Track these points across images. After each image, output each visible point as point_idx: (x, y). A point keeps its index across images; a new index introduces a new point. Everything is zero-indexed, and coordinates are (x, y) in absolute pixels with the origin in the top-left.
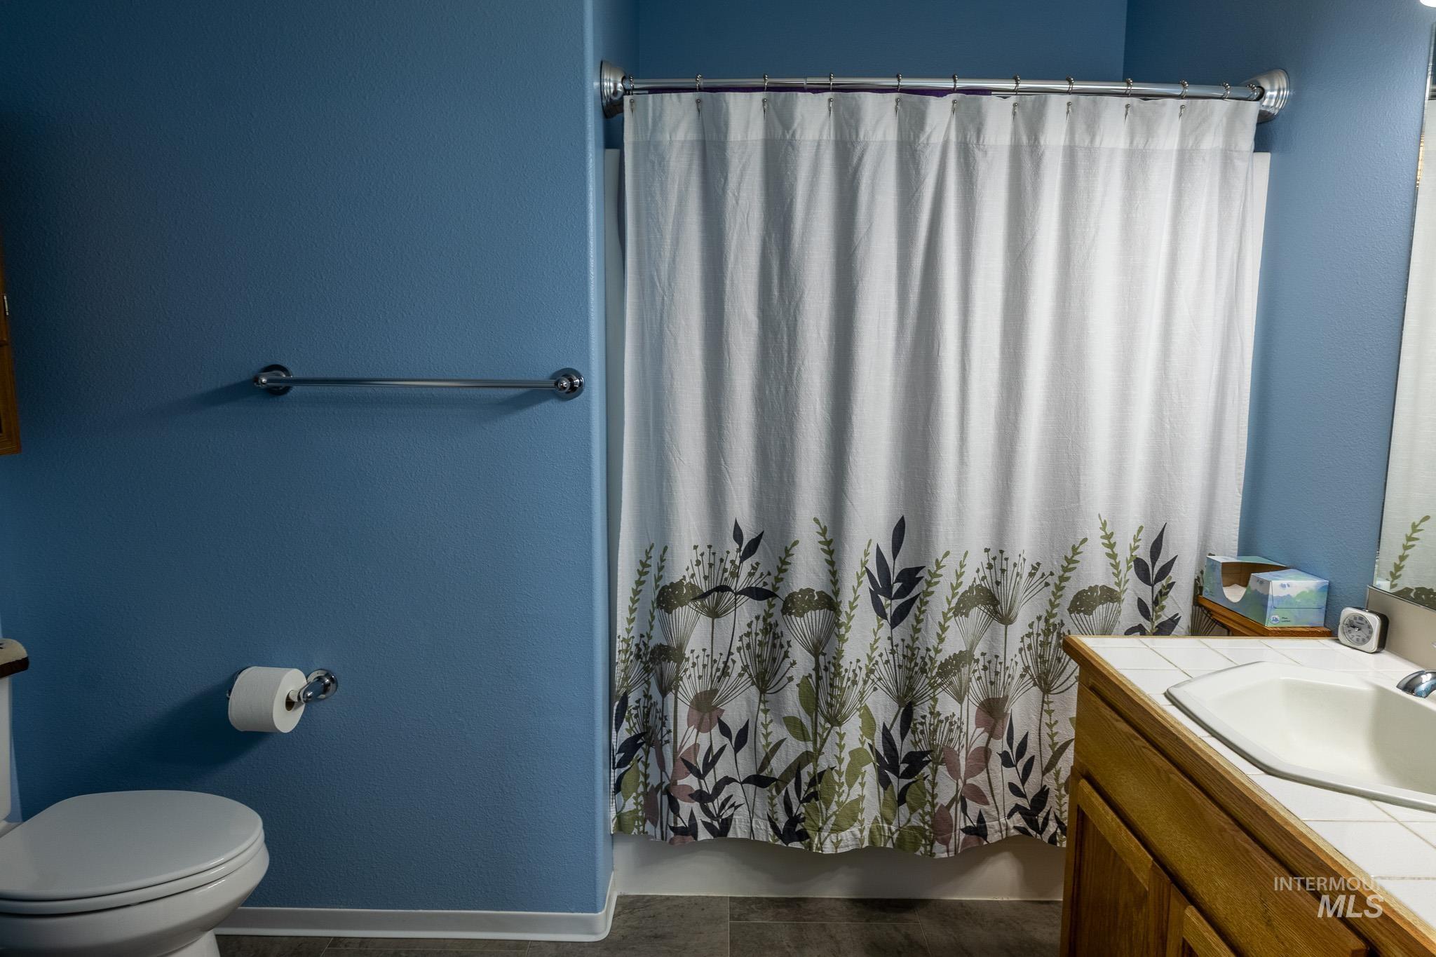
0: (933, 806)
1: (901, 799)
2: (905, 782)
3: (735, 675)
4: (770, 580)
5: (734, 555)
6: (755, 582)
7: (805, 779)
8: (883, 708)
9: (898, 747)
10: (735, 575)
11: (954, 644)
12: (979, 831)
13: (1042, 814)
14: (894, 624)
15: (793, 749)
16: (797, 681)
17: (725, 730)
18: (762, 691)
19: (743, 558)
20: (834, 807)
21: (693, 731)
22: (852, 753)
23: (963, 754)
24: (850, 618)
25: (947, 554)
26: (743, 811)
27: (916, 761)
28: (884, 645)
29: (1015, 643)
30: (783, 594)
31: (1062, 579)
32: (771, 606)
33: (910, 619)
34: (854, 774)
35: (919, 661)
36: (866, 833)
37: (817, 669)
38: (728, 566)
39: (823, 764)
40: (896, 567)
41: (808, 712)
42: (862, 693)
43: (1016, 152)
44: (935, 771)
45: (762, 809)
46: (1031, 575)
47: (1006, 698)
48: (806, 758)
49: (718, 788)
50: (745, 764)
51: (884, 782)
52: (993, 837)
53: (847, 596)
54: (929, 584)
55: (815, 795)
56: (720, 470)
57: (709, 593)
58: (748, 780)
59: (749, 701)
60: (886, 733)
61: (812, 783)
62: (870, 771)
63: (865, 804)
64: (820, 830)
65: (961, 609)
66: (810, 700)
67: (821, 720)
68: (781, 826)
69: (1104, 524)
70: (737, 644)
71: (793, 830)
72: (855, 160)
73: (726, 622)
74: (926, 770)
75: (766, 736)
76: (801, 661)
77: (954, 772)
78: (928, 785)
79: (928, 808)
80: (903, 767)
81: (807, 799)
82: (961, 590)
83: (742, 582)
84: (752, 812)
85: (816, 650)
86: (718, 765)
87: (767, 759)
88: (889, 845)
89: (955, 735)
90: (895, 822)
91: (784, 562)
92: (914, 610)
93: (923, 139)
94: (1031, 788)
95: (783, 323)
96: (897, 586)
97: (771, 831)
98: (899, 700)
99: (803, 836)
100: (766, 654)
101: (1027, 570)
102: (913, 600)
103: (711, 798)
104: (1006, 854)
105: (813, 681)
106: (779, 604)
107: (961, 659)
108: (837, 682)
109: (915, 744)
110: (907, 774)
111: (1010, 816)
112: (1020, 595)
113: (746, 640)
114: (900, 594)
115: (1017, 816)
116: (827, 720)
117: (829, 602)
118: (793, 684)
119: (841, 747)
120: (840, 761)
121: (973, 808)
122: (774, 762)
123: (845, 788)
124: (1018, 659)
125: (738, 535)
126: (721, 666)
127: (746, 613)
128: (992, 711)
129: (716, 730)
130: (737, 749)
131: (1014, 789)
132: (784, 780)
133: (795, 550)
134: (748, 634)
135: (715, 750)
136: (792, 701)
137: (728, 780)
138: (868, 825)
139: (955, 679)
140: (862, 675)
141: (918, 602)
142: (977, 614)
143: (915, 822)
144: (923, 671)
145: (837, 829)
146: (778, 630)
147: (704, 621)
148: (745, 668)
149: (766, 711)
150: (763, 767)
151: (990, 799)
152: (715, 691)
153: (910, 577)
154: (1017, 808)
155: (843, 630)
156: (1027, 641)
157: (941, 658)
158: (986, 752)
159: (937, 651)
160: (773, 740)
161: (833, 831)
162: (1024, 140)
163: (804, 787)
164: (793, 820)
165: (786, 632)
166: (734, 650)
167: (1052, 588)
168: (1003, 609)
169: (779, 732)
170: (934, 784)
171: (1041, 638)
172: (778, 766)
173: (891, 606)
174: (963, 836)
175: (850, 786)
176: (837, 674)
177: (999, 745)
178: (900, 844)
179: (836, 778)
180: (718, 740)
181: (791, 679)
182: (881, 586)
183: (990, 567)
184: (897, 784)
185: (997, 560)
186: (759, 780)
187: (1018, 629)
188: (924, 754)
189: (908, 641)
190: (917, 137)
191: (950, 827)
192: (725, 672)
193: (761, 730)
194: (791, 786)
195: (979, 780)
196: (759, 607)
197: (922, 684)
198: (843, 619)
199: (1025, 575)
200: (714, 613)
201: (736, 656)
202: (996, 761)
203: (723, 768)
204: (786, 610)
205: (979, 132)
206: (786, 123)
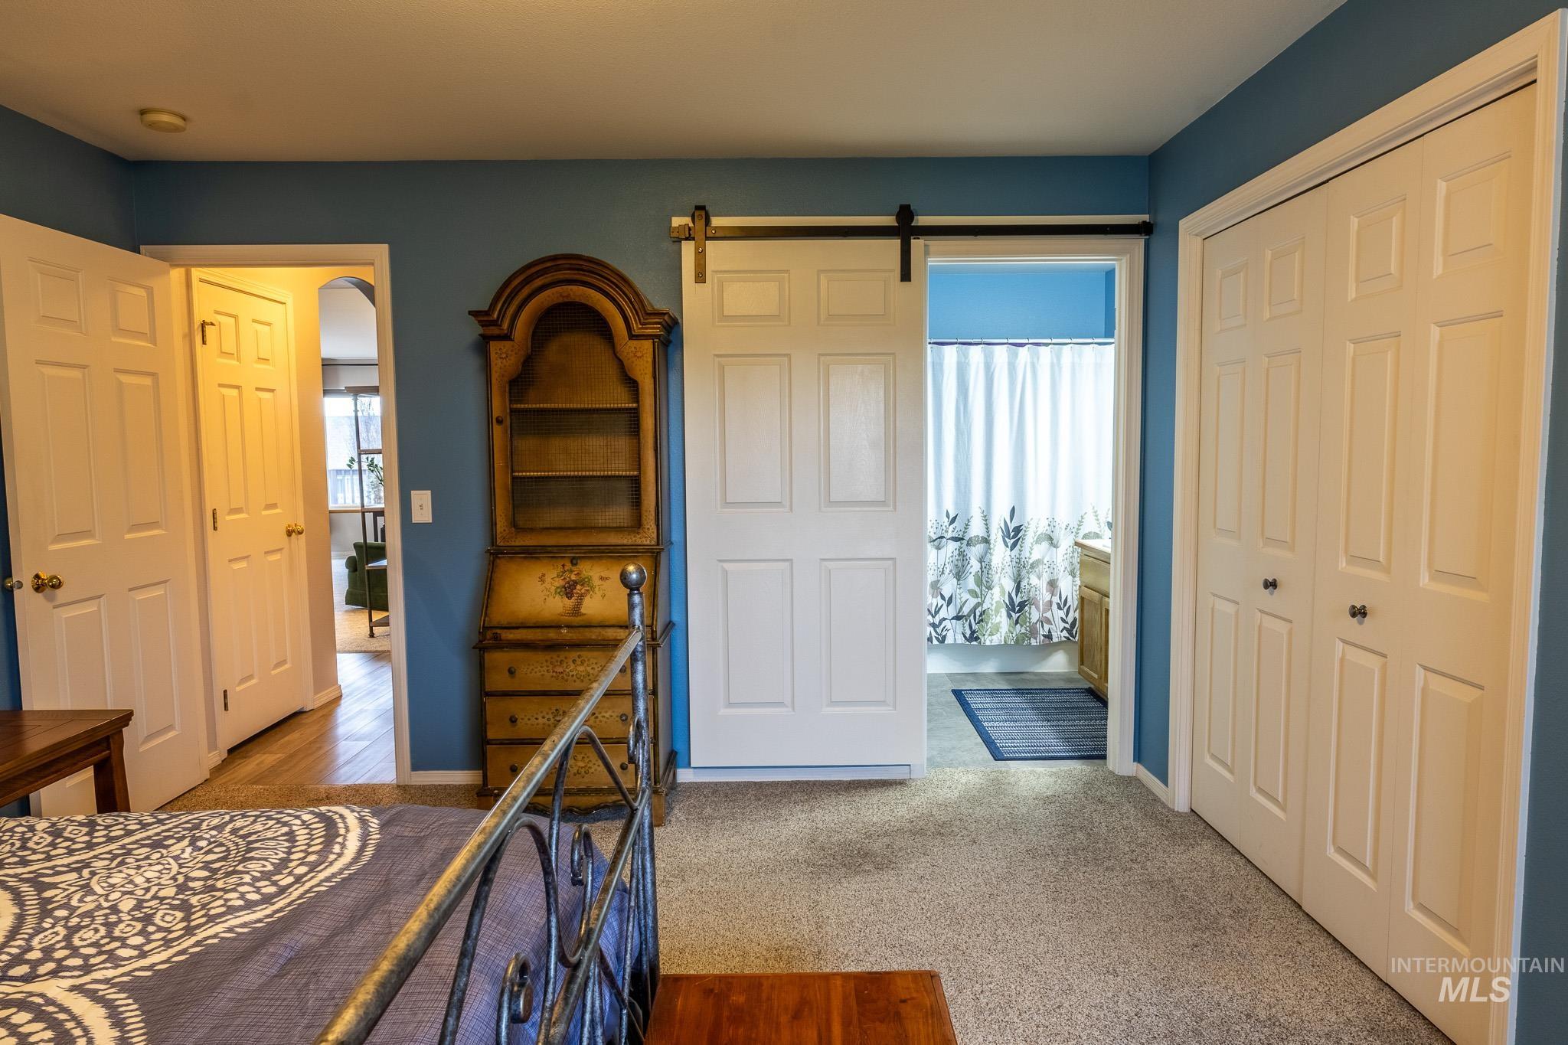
0: (1030, 623)
1: (1017, 622)
2: (1018, 615)
3: (947, 574)
4: (961, 533)
5: (947, 524)
6: (955, 535)
7: (978, 614)
8: (1009, 585)
9: (1015, 600)
10: (946, 531)
11: (1035, 557)
12: (1049, 636)
13: (1075, 630)
14: (1011, 550)
15: (973, 602)
16: (973, 574)
17: (943, 597)
18: (958, 580)
19: (950, 525)
20: (990, 625)
21: (930, 597)
22: (996, 602)
23: (1041, 602)
24: (995, 546)
25: (1032, 519)
26: (951, 632)
27: (1022, 605)
28: (1008, 559)
29: (1060, 558)
30: (967, 538)
31: (1078, 529)
32: (962, 544)
33: (1018, 546)
34: (997, 612)
35: (1022, 563)
36: (1003, 638)
37: (981, 568)
38: (944, 528)
39: (985, 607)
40: (1012, 526)
41: (978, 586)
42: (1000, 578)
43: (1052, 365)
44: (1030, 608)
45: (959, 630)
46: (1066, 529)
47: (1058, 579)
48: (979, 604)
49: (941, 622)
50: (952, 611)
51: (1010, 616)
52: (1055, 640)
53: (992, 538)
54: (1025, 531)
55: (982, 620)
56: (940, 489)
57: (936, 539)
58: (953, 619)
59: (952, 584)
60: (1010, 595)
61: (981, 615)
62: (1004, 612)
63: (1002, 625)
64: (984, 635)
65: (1038, 541)
66: (979, 582)
67: (984, 588)
68: (968, 636)
69: (1094, 508)
70: (947, 560)
71: (973, 637)
72: (992, 370)
73: (943, 551)
74: (1027, 608)
75: (960, 599)
76: (975, 566)
77: (1038, 608)
78: (1027, 615)
79: (1028, 624)
80: (1017, 609)
81: (978, 623)
82: (1038, 534)
83: (949, 535)
84: (955, 632)
85: (981, 561)
86: (940, 612)
87: (961, 608)
88: (1012, 643)
89: (1038, 593)
90: (1014, 633)
91: (967, 525)
92: (1020, 543)
93: (1017, 361)
94: (1070, 619)
95: (966, 431)
96: (1012, 534)
97: (963, 639)
98: (1015, 581)
99: (977, 638)
100: (960, 564)
101: (1064, 527)
102: (1019, 539)
103: (938, 626)
104: (1061, 651)
105: (980, 574)
106: (965, 542)
107: (1038, 562)
108: (990, 572)
109: (1022, 598)
110: (1019, 611)
111: (1062, 631)
112: (1061, 538)
113: (951, 559)
114: (1013, 537)
115: (1065, 632)
116: (986, 588)
117: (986, 541)
118: (972, 575)
119: (992, 600)
120: (992, 605)
121: (1046, 627)
122: (964, 609)
123: (994, 617)
124: (1062, 564)
125: (948, 515)
126: (941, 570)
127: (952, 546)
128: (1052, 584)
129: (939, 597)
130: (948, 606)
131: (1063, 620)
132: (969, 615)
133: (971, 520)
134: (952, 557)
135: (939, 606)
136: (971, 582)
137: (944, 619)
138: (1003, 635)
139: (1037, 570)
140: (999, 571)
141: (1021, 539)
142: (1045, 544)
143: (1023, 631)
144: (1024, 567)
145: (991, 634)
146: (965, 553)
147: (935, 551)
148: (951, 571)
149: (960, 588)
150: (959, 612)
151: (1053, 622)
152: (939, 581)
153: (1018, 530)
154: (1065, 628)
155: (992, 551)
156: (1065, 556)
157: (1031, 561)
158: (1051, 602)
159: (1029, 558)
160: (963, 600)
161: (989, 635)
162: (1055, 361)
163: (977, 617)
164: (973, 632)
165: (968, 554)
166: (946, 563)
167: (1074, 534)
168: (1055, 542)
169: (966, 596)
170: (1030, 614)
171: (1071, 555)
172: (966, 610)
173: (1010, 542)
174: (1042, 638)
175: (996, 616)
176: (990, 569)
177: (1056, 599)
178: (1017, 642)
179: (990, 612)
180: (941, 602)
181: (971, 573)
182: (1006, 534)
183: (1049, 525)
184: (1015, 616)
185: (1052, 523)
186: (958, 618)
187: (1061, 550)
188: (1025, 601)
189: (1018, 556)
190: (1015, 361)
191: (1037, 632)
192: (943, 573)
193: (958, 596)
194: (972, 617)
195: (1048, 615)
196: (957, 545)
197: (1024, 572)
198: (992, 546)
199: (1064, 529)
200: (938, 548)
201: (947, 566)
202: (1055, 607)
203: (942, 614)
204: (968, 544)
205: (1038, 359)
206: (966, 356)
